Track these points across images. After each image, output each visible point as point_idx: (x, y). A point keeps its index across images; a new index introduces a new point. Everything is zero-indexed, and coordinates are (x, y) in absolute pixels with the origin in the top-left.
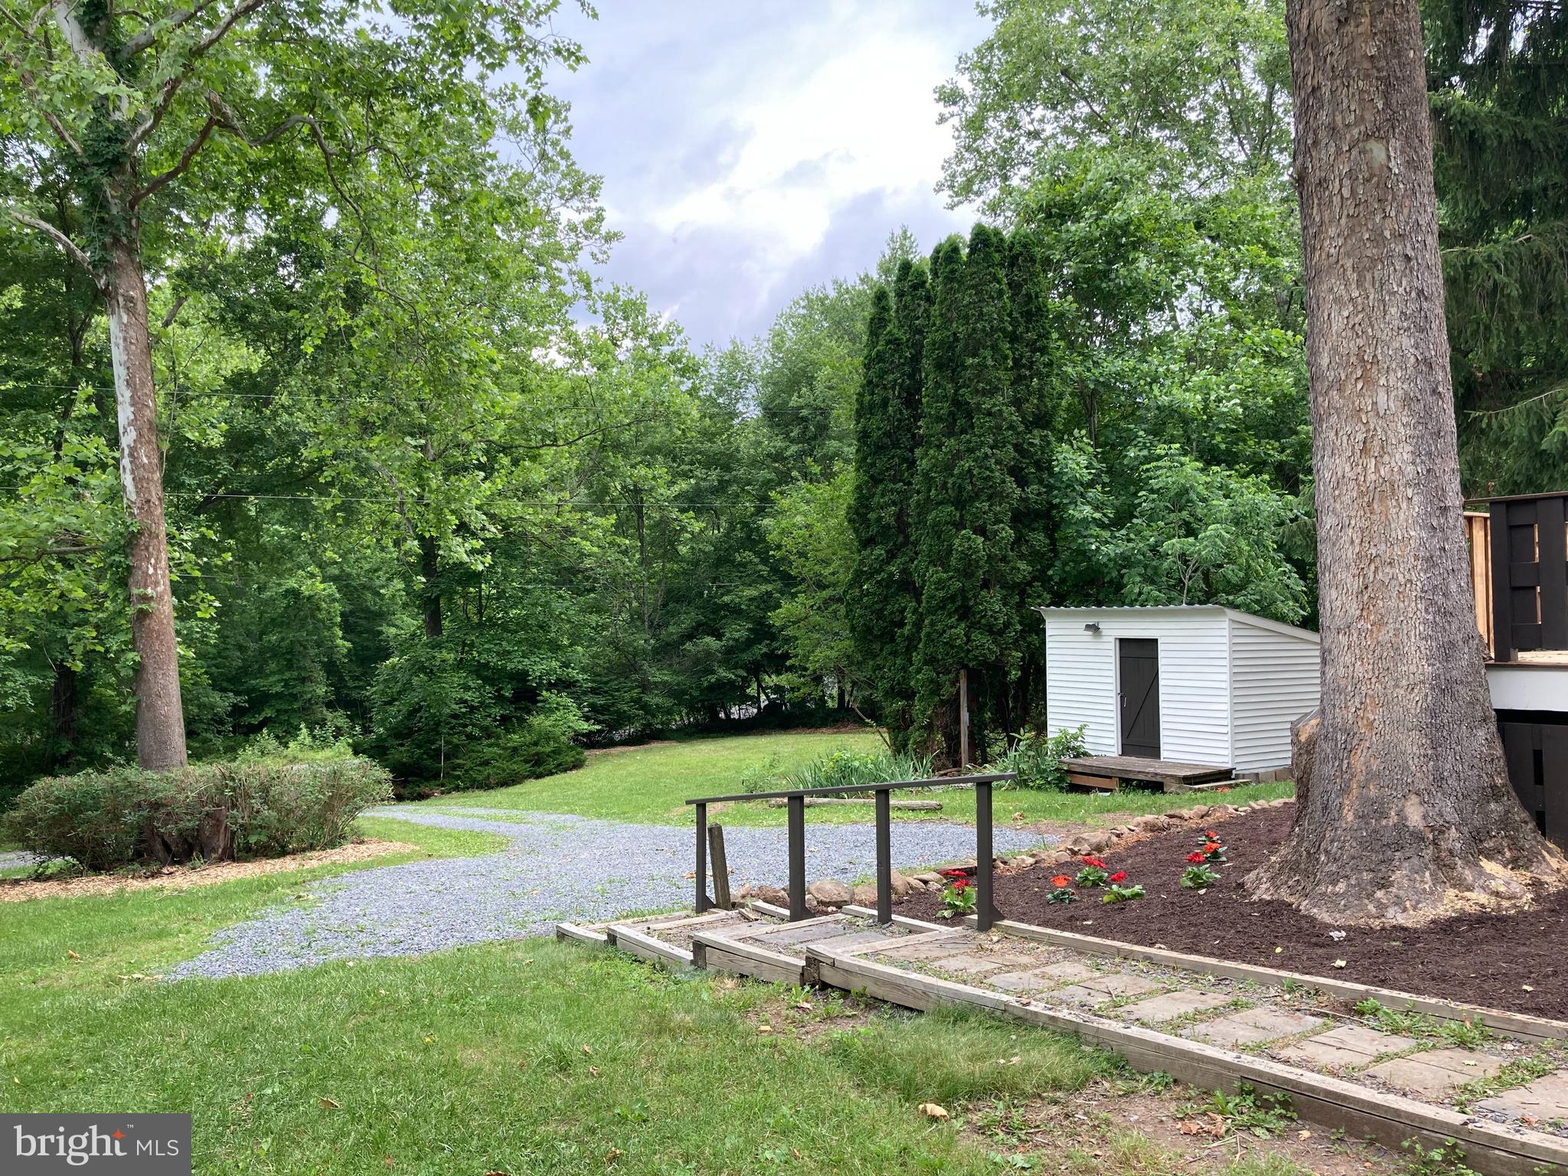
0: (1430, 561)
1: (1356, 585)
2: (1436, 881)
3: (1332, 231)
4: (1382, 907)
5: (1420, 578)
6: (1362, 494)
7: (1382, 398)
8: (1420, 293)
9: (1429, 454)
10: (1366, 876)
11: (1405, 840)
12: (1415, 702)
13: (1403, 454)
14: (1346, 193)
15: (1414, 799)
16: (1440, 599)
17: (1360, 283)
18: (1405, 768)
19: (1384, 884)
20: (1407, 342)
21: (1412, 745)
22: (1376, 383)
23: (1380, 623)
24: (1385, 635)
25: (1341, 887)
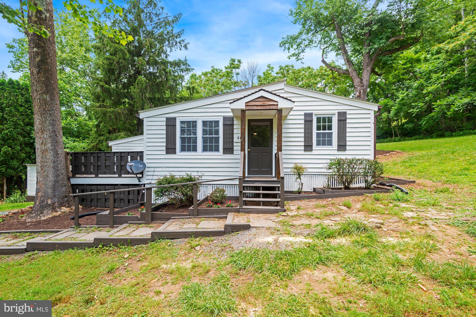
0: (54, 162)
1: (40, 165)
2: (52, 211)
3: (36, 107)
4: (41, 217)
5: (52, 165)
6: (41, 151)
7: (45, 136)
8: (53, 120)
9: (54, 145)
10: (39, 212)
11: (48, 205)
12: (50, 184)
13: (49, 145)
14: (38, 101)
15: (50, 199)
16: (56, 168)
17: (41, 117)
18: (48, 194)
19: (42, 213)
20: (50, 128)
21: (50, 191)
22: (44, 133)
23: (44, 172)
24: (45, 174)
25: (34, 215)
